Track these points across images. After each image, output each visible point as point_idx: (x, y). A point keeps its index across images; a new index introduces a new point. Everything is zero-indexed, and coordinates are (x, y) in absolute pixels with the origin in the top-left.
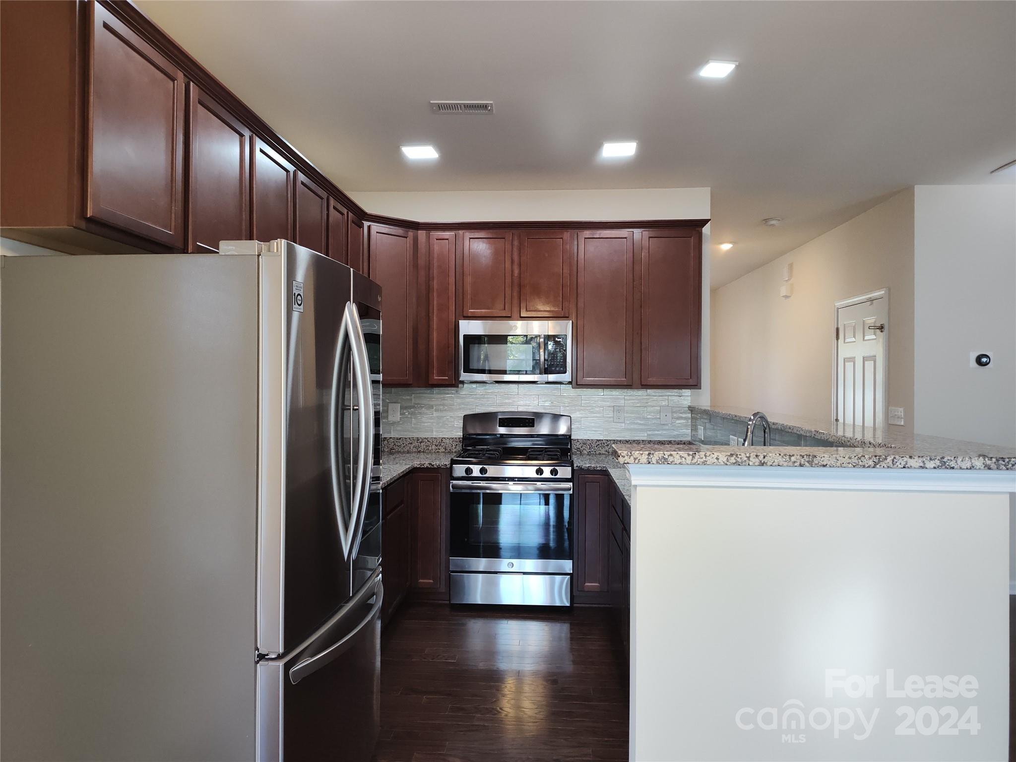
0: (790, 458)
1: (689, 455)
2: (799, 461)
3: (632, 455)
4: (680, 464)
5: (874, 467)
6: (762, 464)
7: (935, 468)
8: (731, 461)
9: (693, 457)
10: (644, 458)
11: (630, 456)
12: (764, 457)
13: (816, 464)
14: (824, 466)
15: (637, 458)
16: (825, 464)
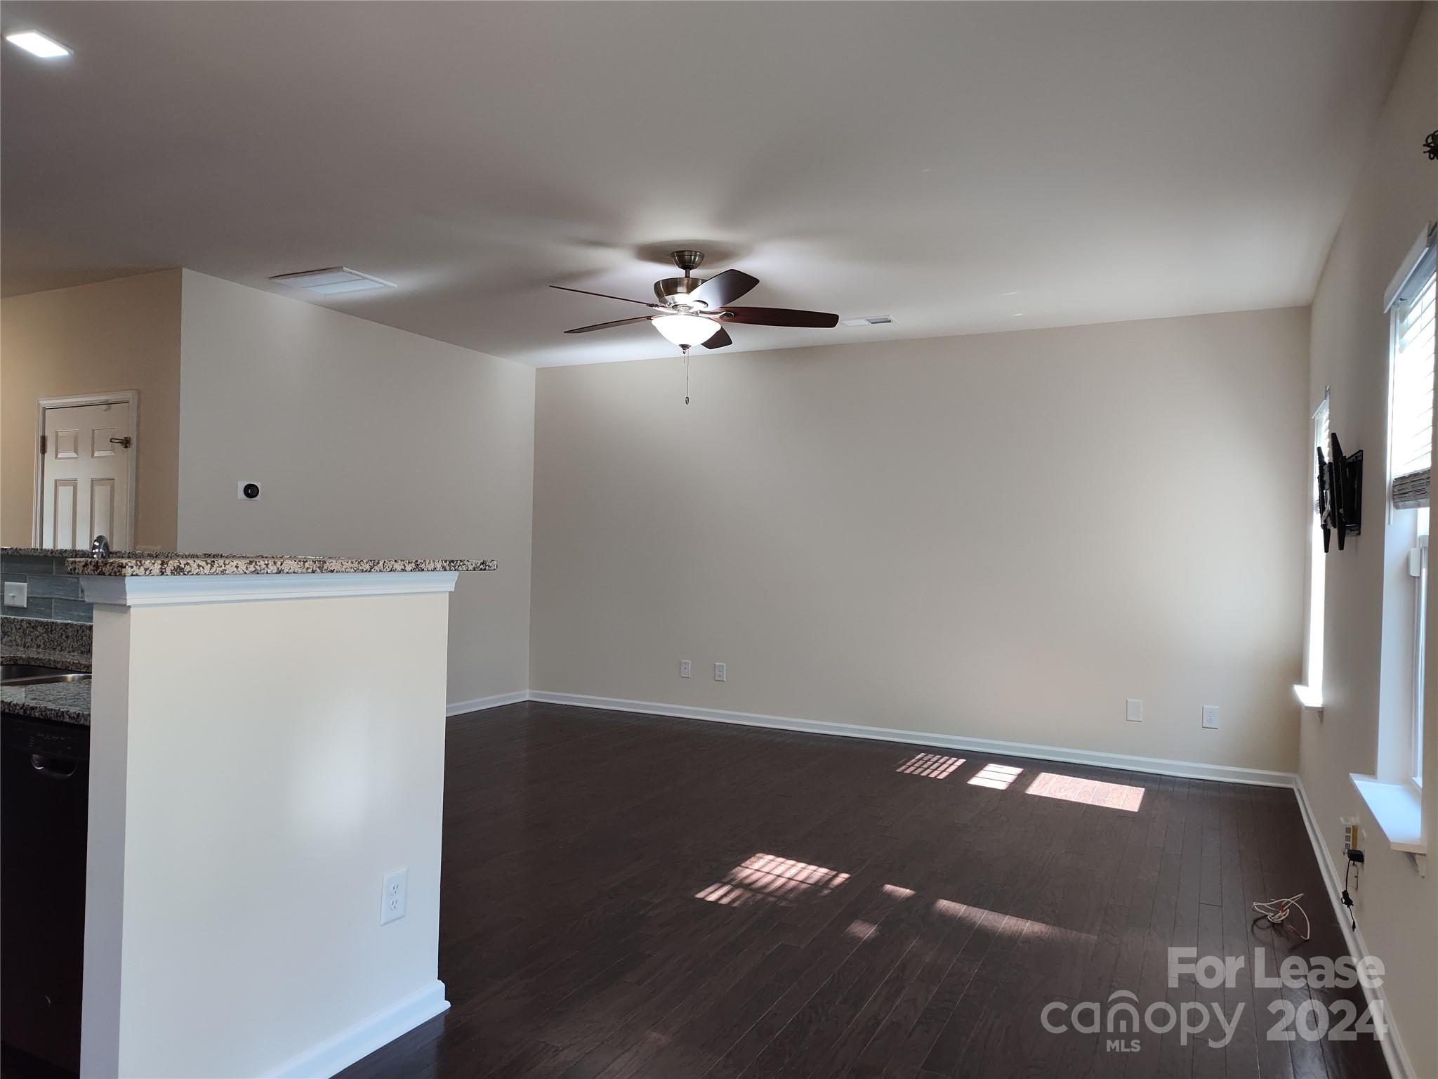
0: (304, 564)
1: (207, 564)
2: (311, 567)
3: (142, 565)
4: (197, 574)
5: (370, 571)
6: (279, 572)
7: (411, 571)
8: (250, 569)
9: (212, 566)
10: (156, 568)
11: (140, 566)
12: (281, 564)
13: (325, 570)
14: (332, 571)
15: (148, 569)
16: (332, 569)
